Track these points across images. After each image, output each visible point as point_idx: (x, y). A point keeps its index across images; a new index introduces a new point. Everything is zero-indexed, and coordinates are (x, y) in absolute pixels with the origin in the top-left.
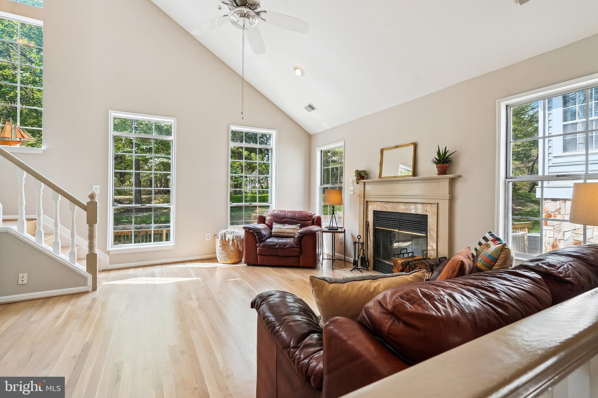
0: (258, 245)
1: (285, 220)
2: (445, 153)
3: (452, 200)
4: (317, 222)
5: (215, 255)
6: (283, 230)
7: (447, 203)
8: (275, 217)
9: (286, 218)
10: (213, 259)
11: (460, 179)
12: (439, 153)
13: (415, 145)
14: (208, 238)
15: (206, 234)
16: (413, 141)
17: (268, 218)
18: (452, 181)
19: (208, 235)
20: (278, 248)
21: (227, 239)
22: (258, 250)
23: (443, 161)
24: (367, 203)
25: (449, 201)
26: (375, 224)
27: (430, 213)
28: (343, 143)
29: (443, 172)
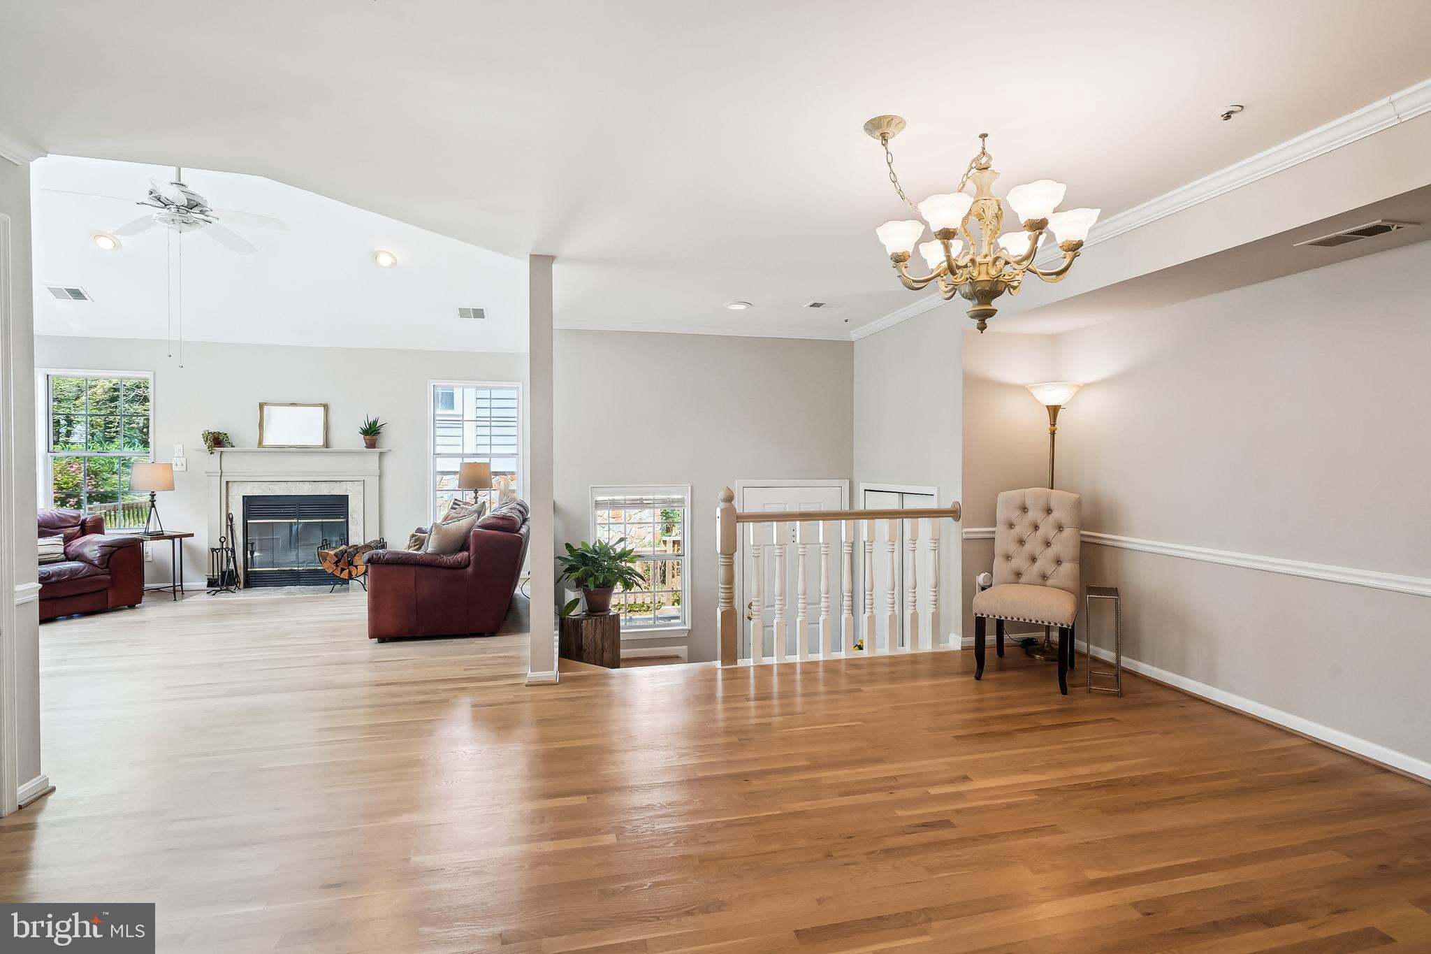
2: (374, 423)
3: (381, 476)
12: (367, 424)
13: (326, 407)
18: (381, 456)
23: (372, 433)
24: (227, 482)
25: (378, 477)
26: (246, 516)
27: (351, 492)
28: (148, 375)
29: (371, 445)
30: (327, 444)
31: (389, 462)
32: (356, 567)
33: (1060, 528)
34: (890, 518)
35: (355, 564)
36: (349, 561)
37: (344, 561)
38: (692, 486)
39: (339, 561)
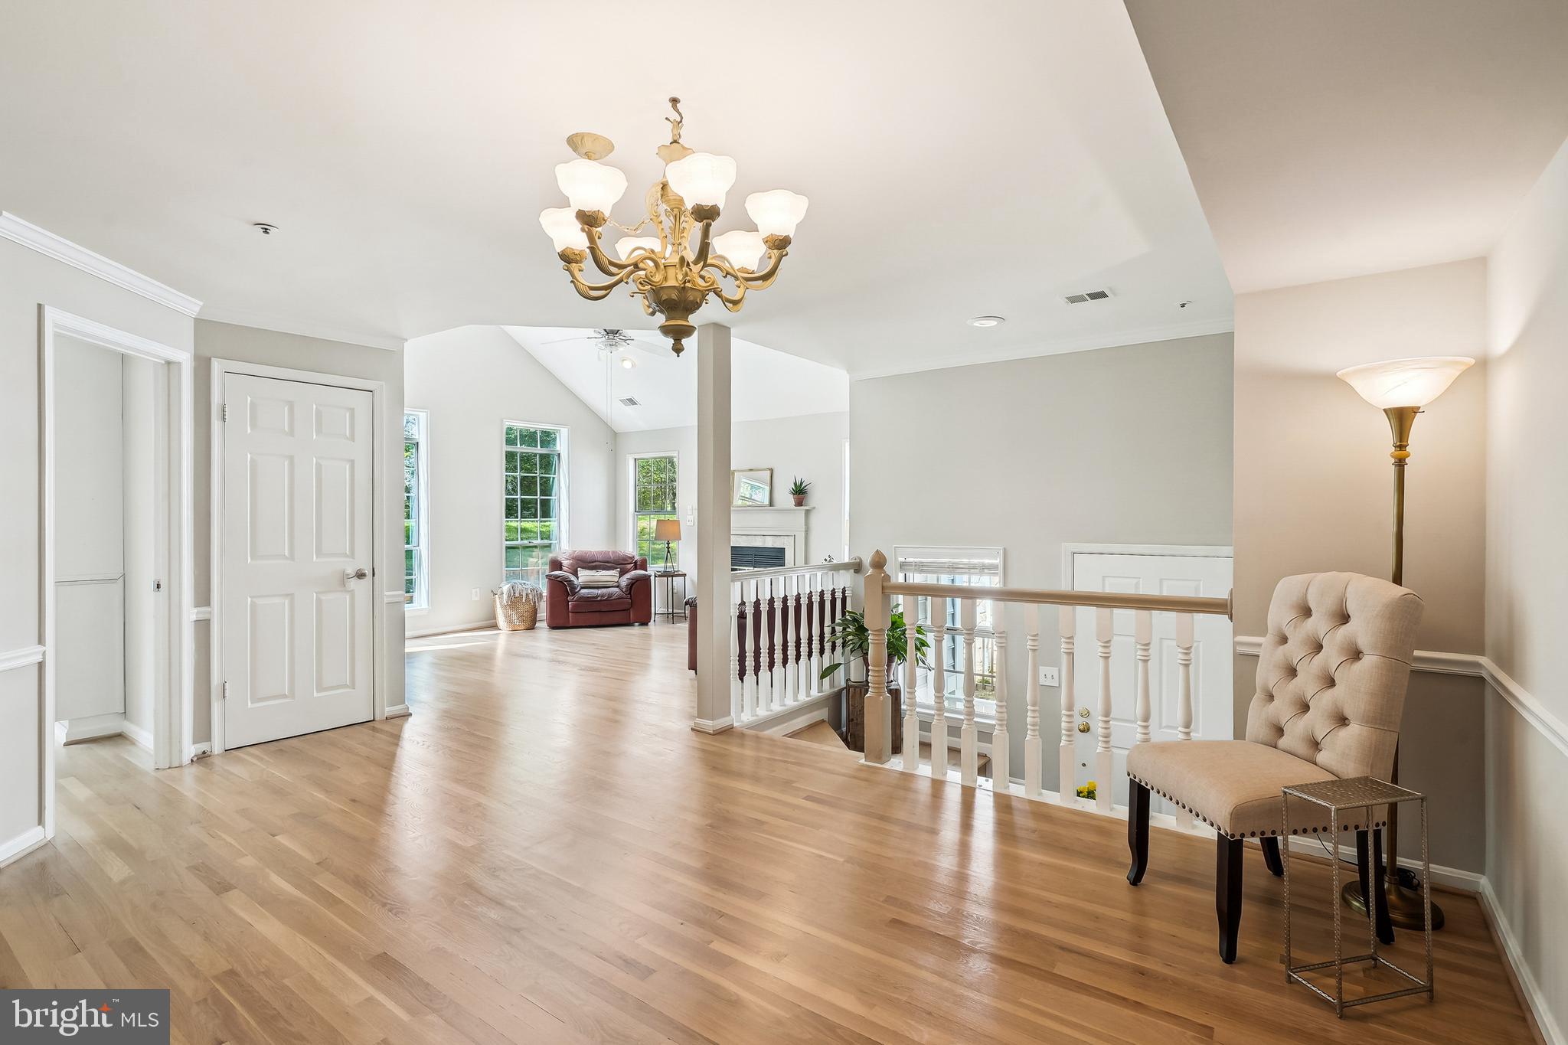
0: (569, 598)
1: (594, 564)
2: (801, 484)
3: (807, 531)
4: (641, 565)
5: (494, 621)
6: (596, 578)
7: (803, 534)
8: (580, 560)
9: (595, 561)
10: (495, 627)
11: (814, 511)
12: (795, 484)
13: (772, 471)
14: (476, 595)
15: (474, 590)
16: (770, 467)
17: (566, 563)
18: (807, 512)
19: (476, 592)
20: (600, 600)
21: (517, 595)
22: (570, 606)
23: (800, 493)
25: (803, 533)
27: (787, 545)
28: (675, 454)
29: (799, 503)
30: (771, 504)
31: (814, 519)
33: (1356, 655)
34: (1097, 606)
38: (1005, 549)
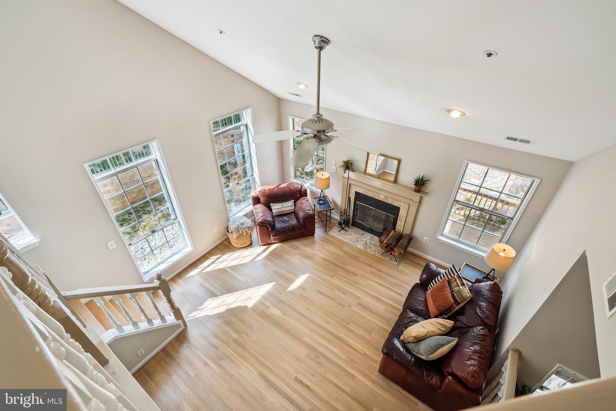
0: (271, 233)
4: (304, 193)
8: (270, 198)
9: (278, 197)
13: (400, 161)
16: (398, 158)
17: (262, 199)
19: (216, 228)
20: (288, 231)
22: (272, 236)
23: (420, 185)
24: (350, 184)
25: (417, 205)
26: (356, 199)
27: (402, 207)
29: (418, 191)
30: (396, 181)
32: (394, 252)
35: (394, 250)
36: (392, 248)
37: (390, 247)
39: (387, 246)
